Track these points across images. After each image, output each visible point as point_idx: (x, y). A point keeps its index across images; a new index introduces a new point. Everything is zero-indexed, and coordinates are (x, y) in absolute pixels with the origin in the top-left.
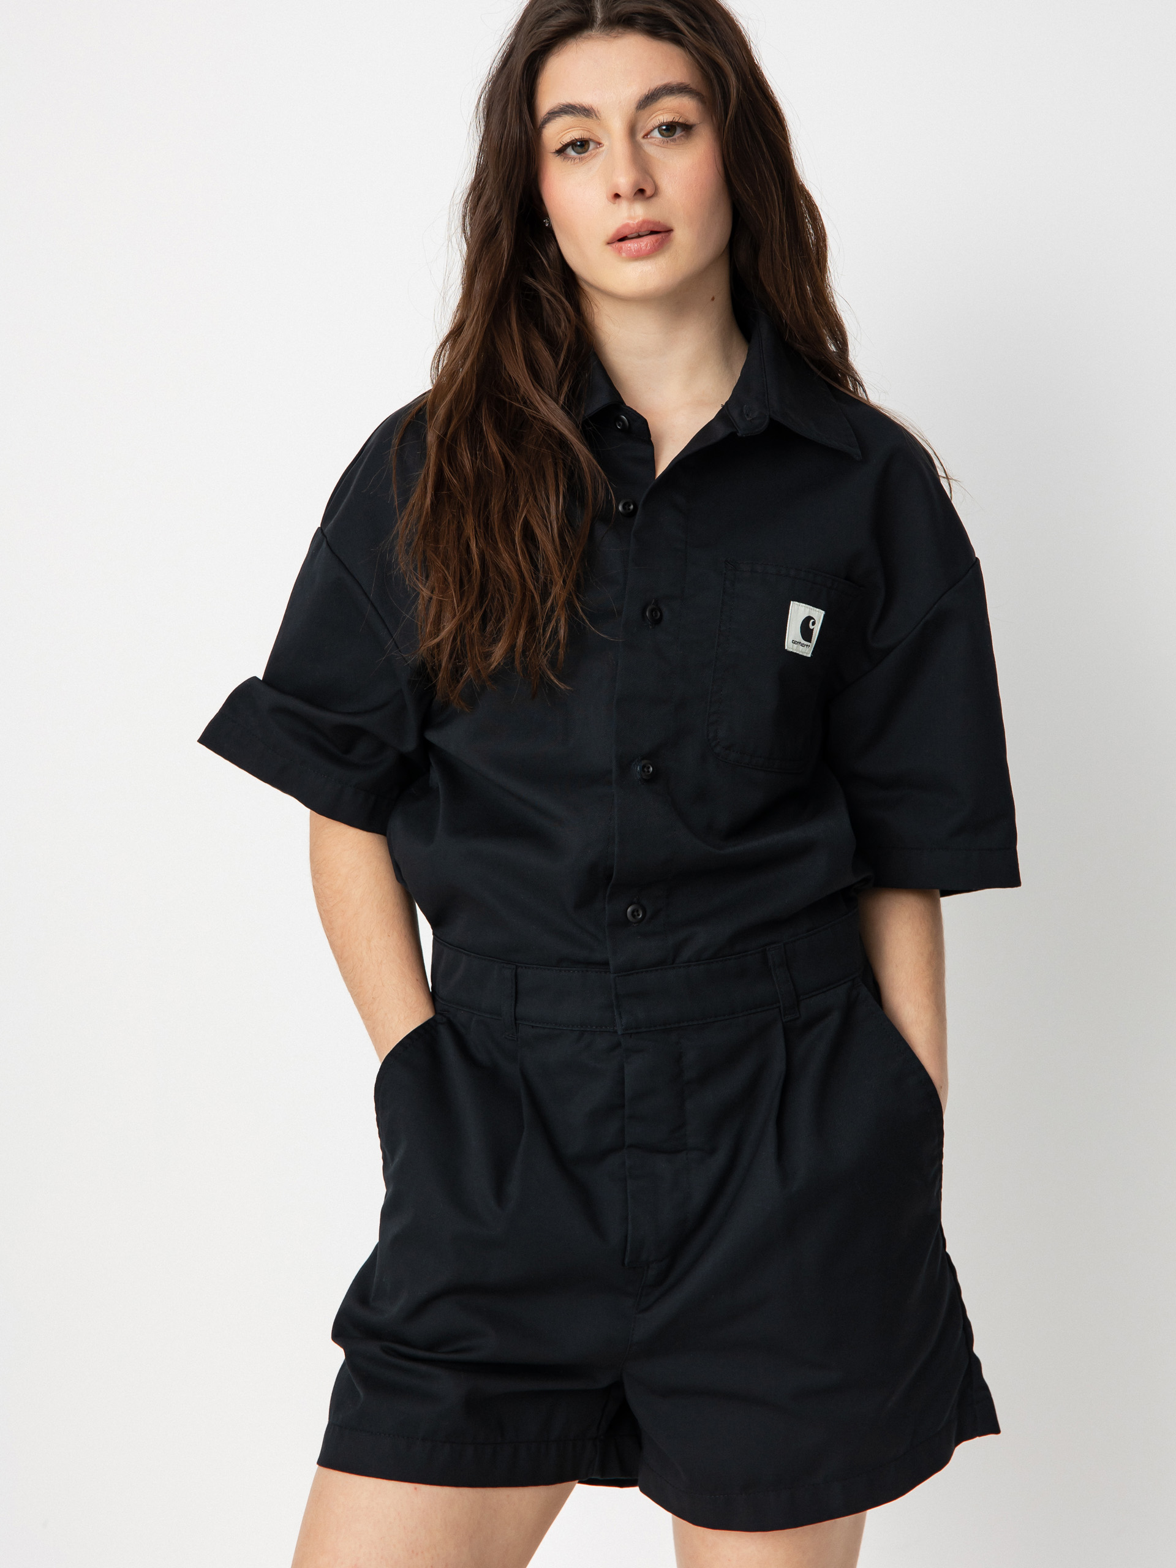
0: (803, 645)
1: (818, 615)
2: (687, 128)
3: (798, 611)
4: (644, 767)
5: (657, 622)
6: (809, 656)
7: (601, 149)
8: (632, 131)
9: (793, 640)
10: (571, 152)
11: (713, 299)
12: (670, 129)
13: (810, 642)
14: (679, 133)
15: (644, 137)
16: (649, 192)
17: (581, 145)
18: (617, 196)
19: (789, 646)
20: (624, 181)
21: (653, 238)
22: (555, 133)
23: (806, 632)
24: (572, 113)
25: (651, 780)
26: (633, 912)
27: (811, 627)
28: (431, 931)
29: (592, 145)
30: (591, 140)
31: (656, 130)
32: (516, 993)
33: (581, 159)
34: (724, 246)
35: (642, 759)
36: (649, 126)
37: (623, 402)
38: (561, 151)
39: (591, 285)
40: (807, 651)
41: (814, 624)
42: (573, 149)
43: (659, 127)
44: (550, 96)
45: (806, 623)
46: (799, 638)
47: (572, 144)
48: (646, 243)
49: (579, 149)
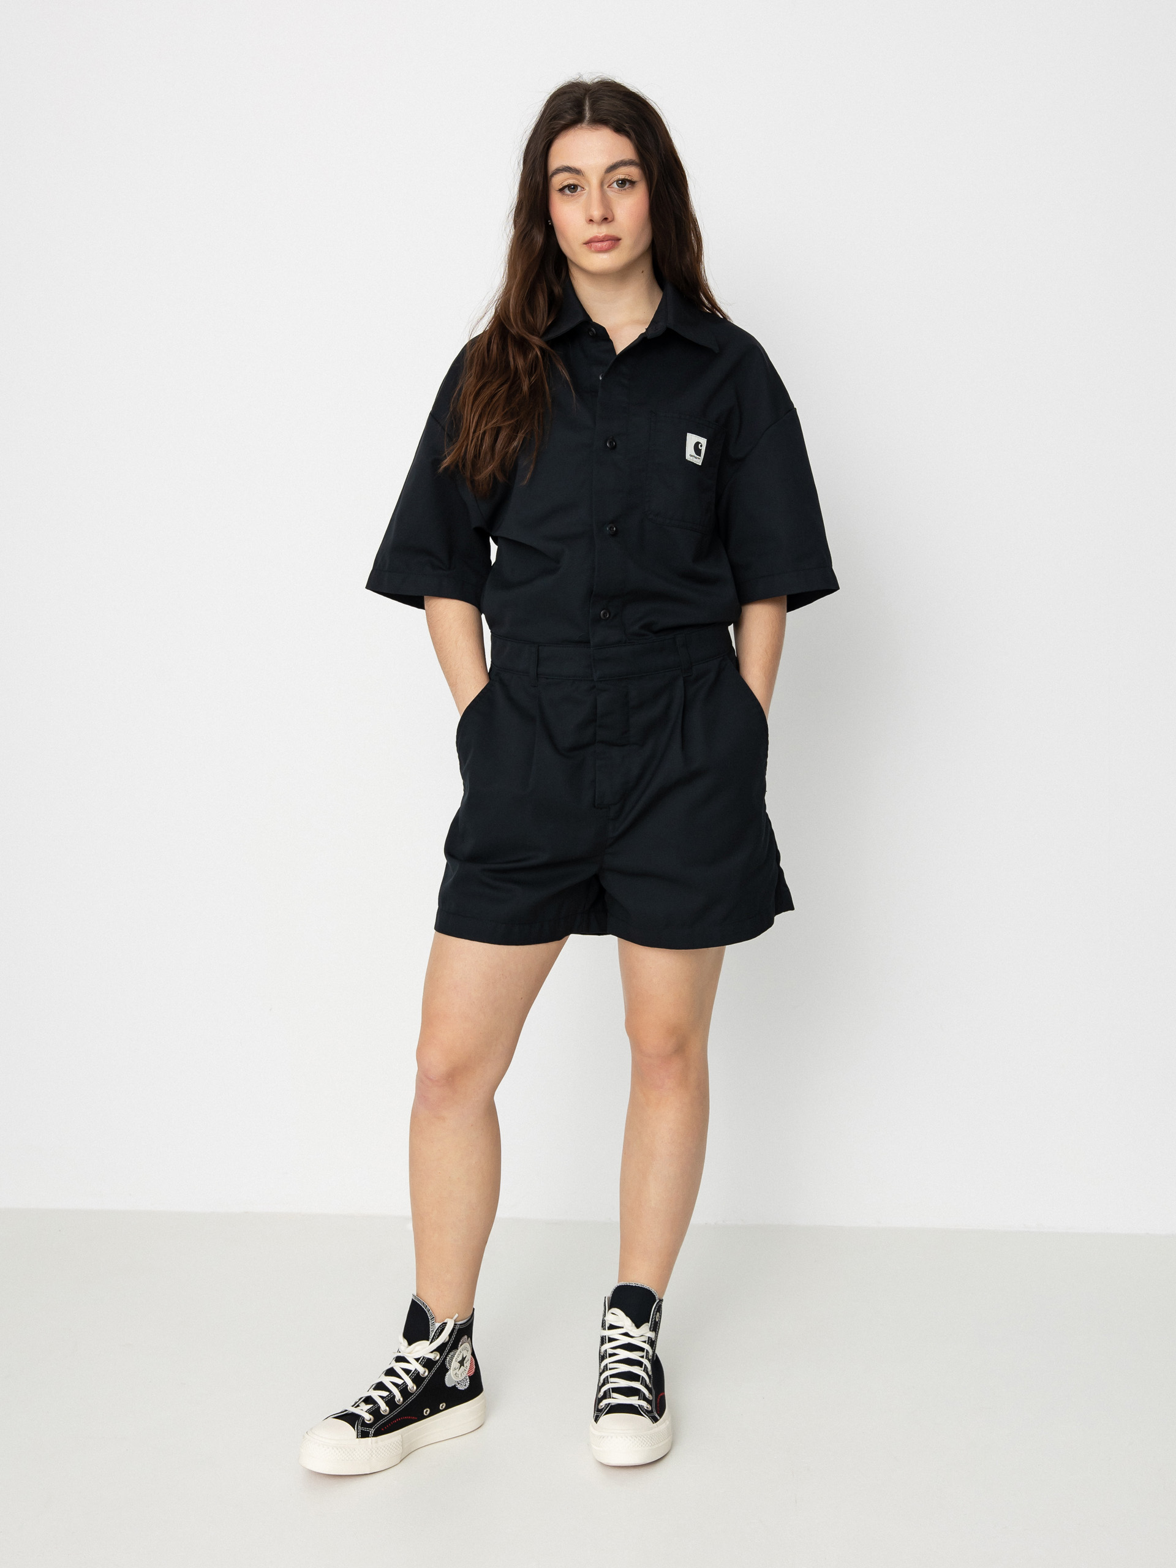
0: (696, 458)
1: (703, 441)
2: (632, 183)
3: (692, 439)
4: (611, 528)
5: (614, 448)
6: (700, 464)
7: (584, 192)
8: (602, 184)
9: (690, 453)
10: (567, 191)
11: (643, 272)
12: (623, 183)
13: (700, 456)
14: (627, 185)
15: (608, 187)
16: (610, 219)
17: (573, 188)
18: (591, 220)
19: (688, 457)
20: (597, 214)
21: (609, 242)
22: (558, 181)
23: (697, 451)
24: (569, 171)
25: (615, 534)
26: (604, 614)
27: (700, 448)
28: (490, 631)
29: (579, 189)
30: (579, 185)
31: (615, 183)
32: (538, 659)
33: (572, 196)
34: (648, 245)
35: (610, 523)
36: (612, 181)
37: (591, 320)
38: (561, 190)
39: (573, 263)
40: (699, 461)
41: (701, 446)
42: (569, 190)
43: (617, 181)
44: (555, 162)
45: (697, 446)
46: (694, 453)
47: (569, 186)
48: (605, 244)
49: (572, 190)
